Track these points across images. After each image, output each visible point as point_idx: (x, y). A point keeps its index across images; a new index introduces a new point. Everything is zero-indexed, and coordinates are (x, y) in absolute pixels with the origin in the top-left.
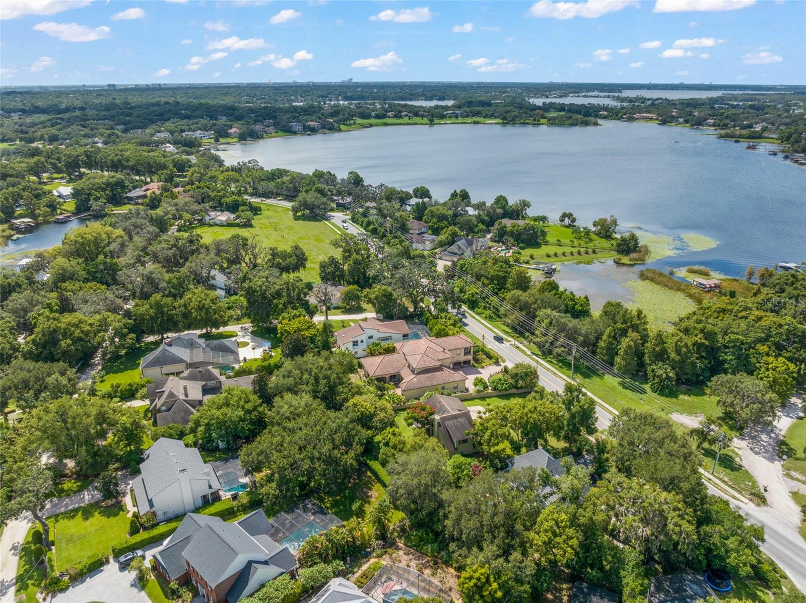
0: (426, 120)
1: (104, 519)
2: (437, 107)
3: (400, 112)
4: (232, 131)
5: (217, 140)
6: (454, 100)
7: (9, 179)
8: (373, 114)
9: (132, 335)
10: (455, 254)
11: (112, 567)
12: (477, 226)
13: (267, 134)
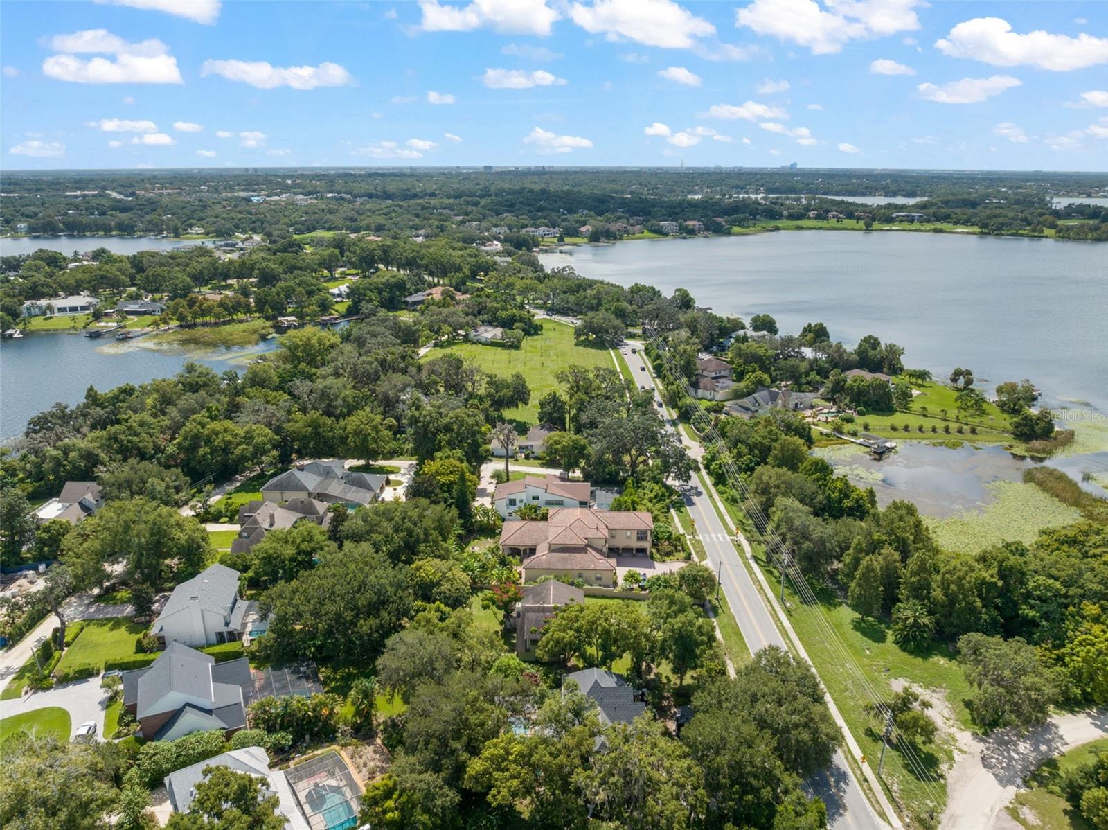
0: (861, 224)
1: (127, 633)
2: (889, 206)
3: (827, 211)
4: (584, 229)
5: (561, 239)
6: (929, 196)
7: (296, 272)
8: (785, 213)
9: (275, 453)
10: (747, 409)
11: (96, 682)
12: (807, 374)
13: (628, 234)
